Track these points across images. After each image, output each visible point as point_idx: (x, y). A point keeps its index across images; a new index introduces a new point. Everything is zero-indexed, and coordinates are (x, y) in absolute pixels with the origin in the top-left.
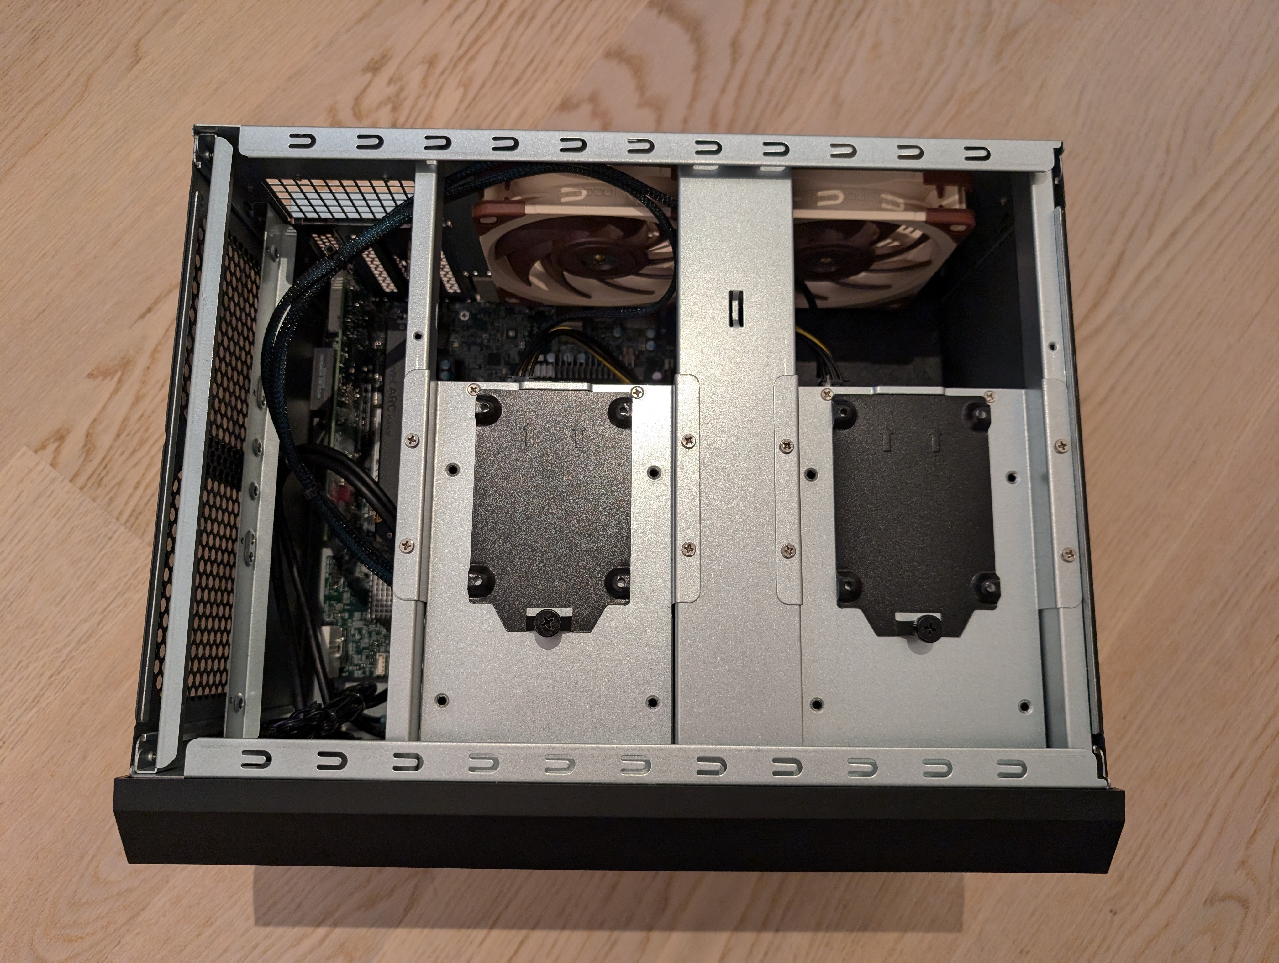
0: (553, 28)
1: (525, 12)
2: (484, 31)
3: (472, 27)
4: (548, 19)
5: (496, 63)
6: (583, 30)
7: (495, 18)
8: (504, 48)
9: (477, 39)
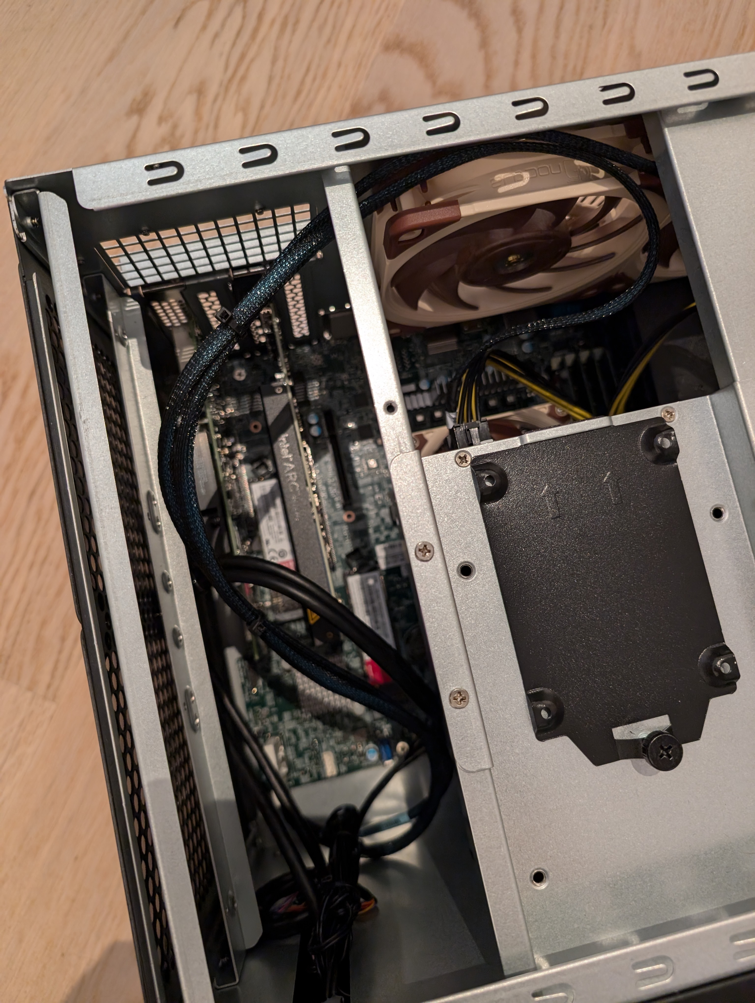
0: (321, 29)
1: (286, 18)
2: (248, 47)
3: (234, 44)
4: (313, 21)
5: (271, 79)
6: (354, 27)
7: (256, 31)
8: (274, 61)
9: (243, 57)
